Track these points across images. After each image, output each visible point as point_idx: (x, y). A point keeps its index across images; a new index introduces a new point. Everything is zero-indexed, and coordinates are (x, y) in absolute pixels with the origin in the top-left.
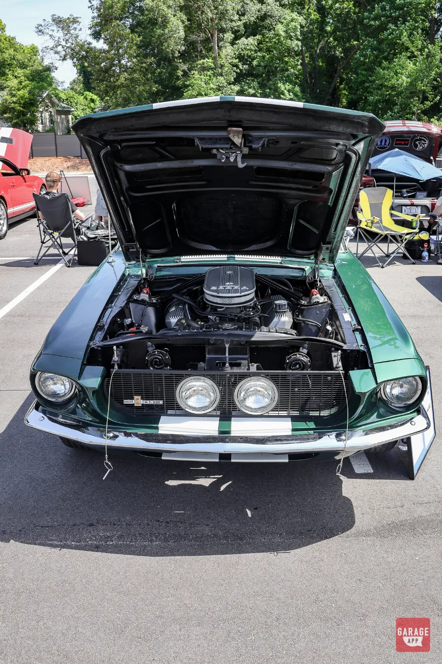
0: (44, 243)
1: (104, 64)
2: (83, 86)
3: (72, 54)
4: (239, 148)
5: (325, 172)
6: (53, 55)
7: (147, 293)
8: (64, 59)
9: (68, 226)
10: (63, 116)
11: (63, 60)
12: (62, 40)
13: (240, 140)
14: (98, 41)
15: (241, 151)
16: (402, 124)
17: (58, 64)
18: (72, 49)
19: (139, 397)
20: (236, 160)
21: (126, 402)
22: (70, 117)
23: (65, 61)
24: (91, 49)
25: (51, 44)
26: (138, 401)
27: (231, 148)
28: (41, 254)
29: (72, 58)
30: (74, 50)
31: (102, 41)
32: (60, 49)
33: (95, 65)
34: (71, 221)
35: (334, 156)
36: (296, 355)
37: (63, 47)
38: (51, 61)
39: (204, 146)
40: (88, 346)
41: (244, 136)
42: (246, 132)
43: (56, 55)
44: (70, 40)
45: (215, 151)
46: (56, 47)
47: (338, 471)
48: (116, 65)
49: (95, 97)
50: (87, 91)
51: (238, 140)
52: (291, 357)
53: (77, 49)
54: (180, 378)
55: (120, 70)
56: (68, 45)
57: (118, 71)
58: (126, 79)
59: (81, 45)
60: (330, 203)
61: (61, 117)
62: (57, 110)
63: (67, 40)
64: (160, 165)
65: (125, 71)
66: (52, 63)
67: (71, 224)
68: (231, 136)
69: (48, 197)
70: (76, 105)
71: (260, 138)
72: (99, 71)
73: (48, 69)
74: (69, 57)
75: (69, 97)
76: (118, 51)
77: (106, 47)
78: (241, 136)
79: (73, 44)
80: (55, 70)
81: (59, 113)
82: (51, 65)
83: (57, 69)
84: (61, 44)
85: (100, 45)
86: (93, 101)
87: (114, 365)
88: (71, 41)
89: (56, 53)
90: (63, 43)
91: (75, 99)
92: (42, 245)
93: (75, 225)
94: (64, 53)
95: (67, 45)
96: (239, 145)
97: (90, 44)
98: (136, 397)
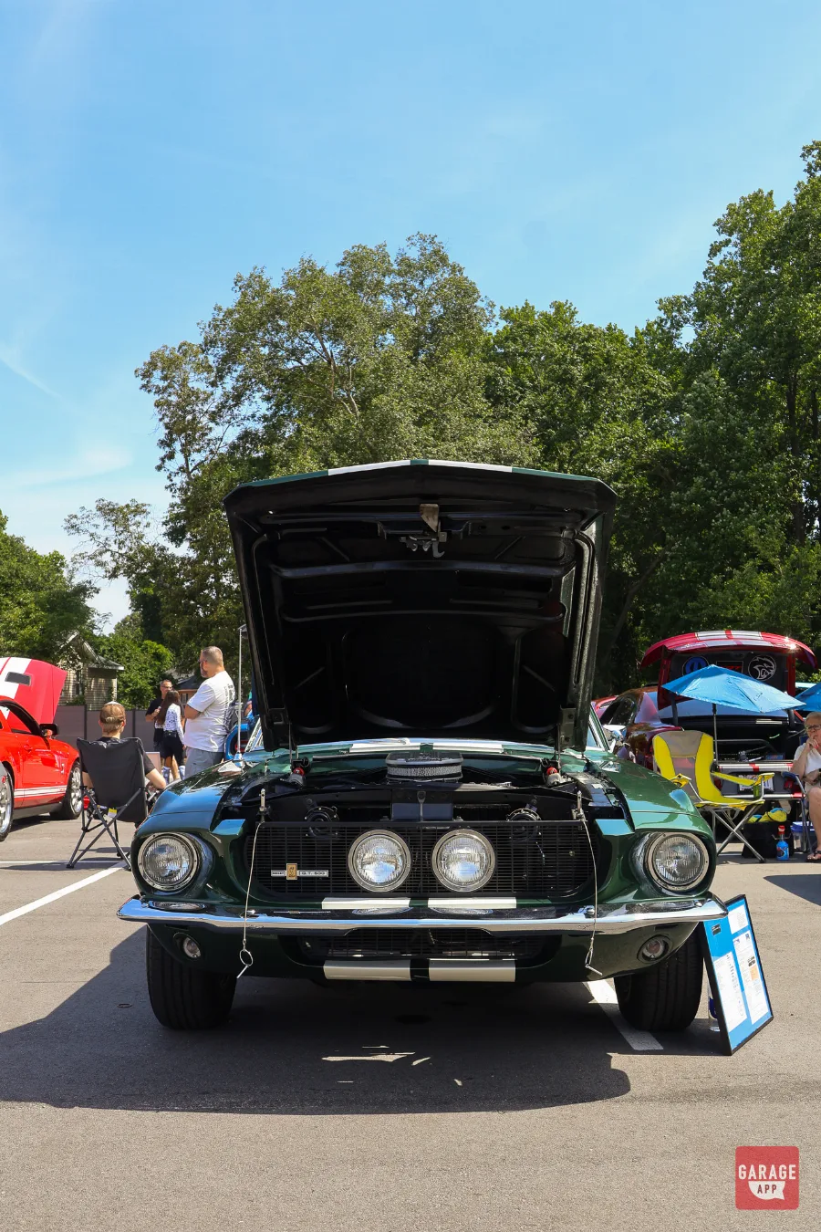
0: (89, 831)
1: (188, 584)
2: (142, 631)
3: (129, 567)
4: (435, 534)
5: (552, 576)
6: (92, 567)
7: (300, 774)
8: (114, 575)
9: (137, 797)
10: (102, 680)
11: (110, 577)
12: (112, 542)
13: (435, 523)
14: (178, 545)
15: (438, 538)
16: (725, 637)
17: (100, 583)
18: (130, 559)
19: (294, 865)
20: (431, 549)
21: (275, 874)
22: (115, 682)
23: (114, 580)
24: (166, 558)
25: (92, 548)
26: (291, 872)
27: (424, 535)
28: (83, 846)
29: (128, 573)
30: (133, 560)
31: (186, 544)
32: (107, 557)
33: (171, 585)
34: (143, 788)
35: (561, 552)
36: (520, 811)
37: (113, 555)
38: (86, 578)
39: (390, 532)
40: (219, 806)
41: (440, 519)
42: (444, 514)
43: (99, 568)
44: (127, 543)
45: (403, 539)
46: (101, 554)
47: (588, 962)
48: (210, 587)
49: (163, 649)
50: (149, 639)
51: (433, 523)
52: (513, 815)
53: (140, 557)
54: (356, 833)
55: (218, 595)
56: (123, 551)
57: (214, 597)
58: (227, 610)
59: (147, 550)
60: (566, 633)
61: (96, 682)
62: (90, 669)
63: (123, 542)
64: (329, 570)
65: (228, 597)
66: (90, 582)
67: (141, 795)
68: (424, 517)
69: (105, 745)
70: (128, 662)
71: (463, 522)
72: (177, 595)
73: (82, 590)
74: (122, 572)
75: (115, 647)
76: (216, 562)
77: (193, 554)
78: (436, 517)
79: (131, 549)
80: (94, 594)
81: (95, 673)
82: (88, 586)
83: (98, 592)
84: (111, 549)
85: (184, 550)
86: (158, 657)
87: (260, 816)
88: (129, 545)
89: (99, 564)
90: (114, 548)
91: (126, 649)
92: (83, 836)
93: (148, 796)
94: (114, 565)
95: (120, 552)
96: (434, 529)
97: (163, 549)
98: (289, 866)
